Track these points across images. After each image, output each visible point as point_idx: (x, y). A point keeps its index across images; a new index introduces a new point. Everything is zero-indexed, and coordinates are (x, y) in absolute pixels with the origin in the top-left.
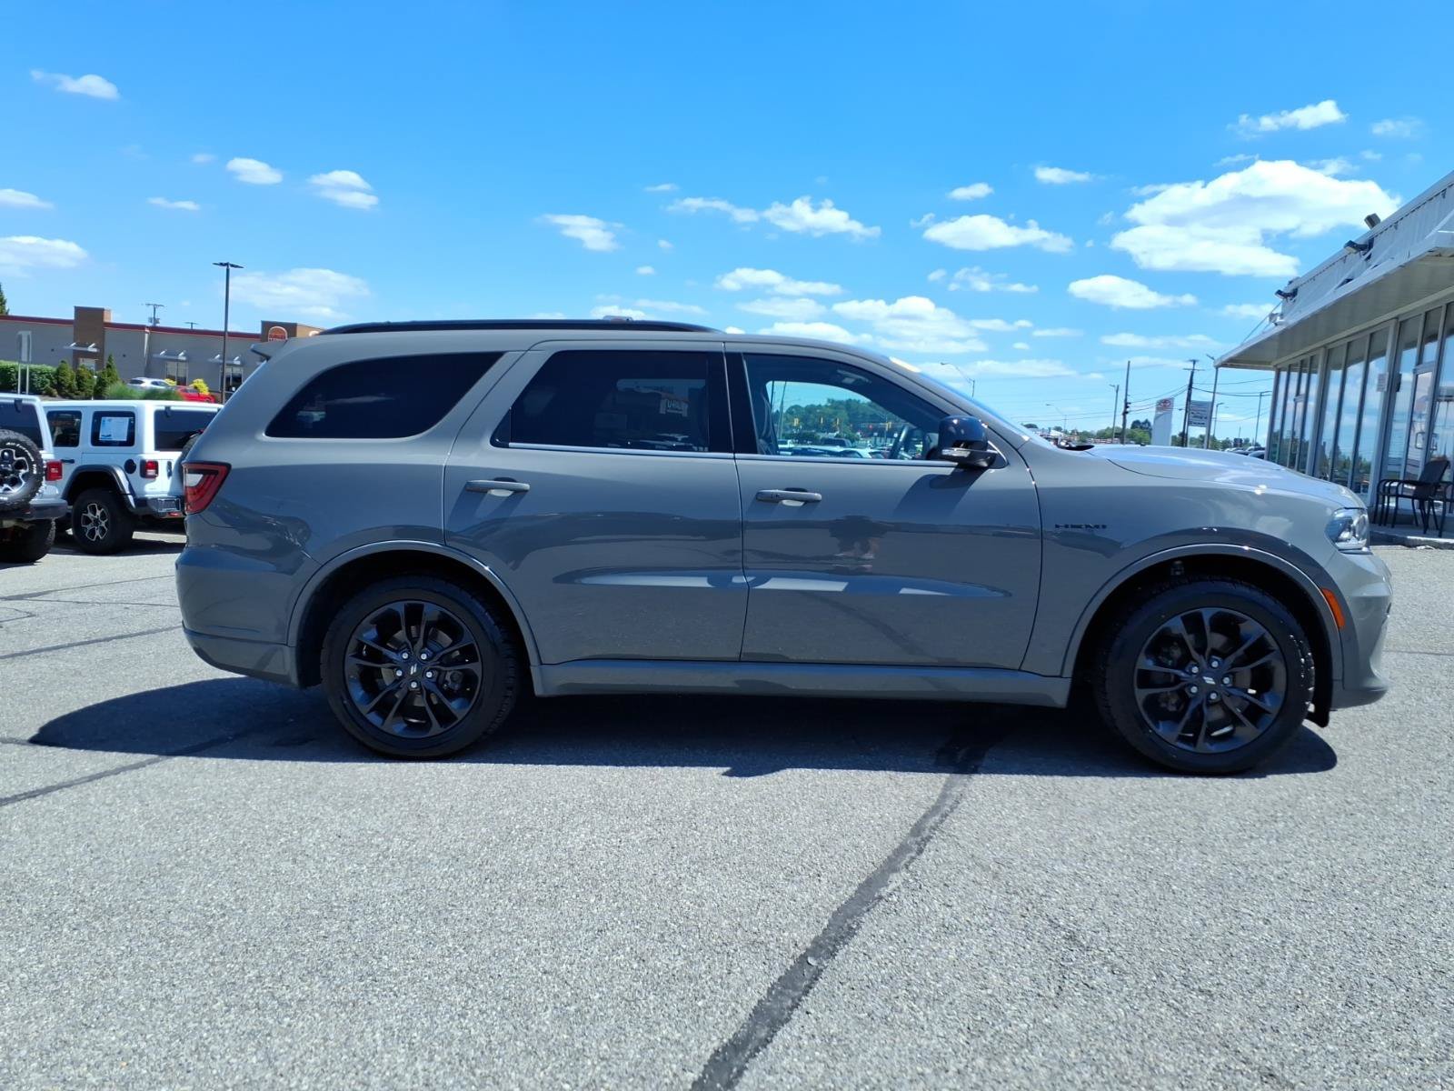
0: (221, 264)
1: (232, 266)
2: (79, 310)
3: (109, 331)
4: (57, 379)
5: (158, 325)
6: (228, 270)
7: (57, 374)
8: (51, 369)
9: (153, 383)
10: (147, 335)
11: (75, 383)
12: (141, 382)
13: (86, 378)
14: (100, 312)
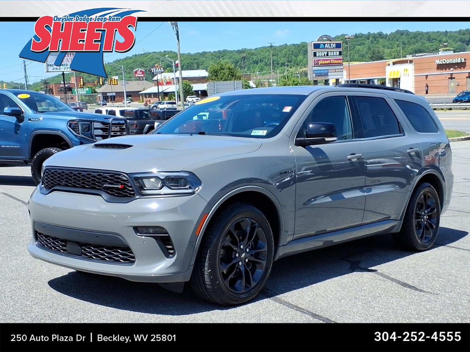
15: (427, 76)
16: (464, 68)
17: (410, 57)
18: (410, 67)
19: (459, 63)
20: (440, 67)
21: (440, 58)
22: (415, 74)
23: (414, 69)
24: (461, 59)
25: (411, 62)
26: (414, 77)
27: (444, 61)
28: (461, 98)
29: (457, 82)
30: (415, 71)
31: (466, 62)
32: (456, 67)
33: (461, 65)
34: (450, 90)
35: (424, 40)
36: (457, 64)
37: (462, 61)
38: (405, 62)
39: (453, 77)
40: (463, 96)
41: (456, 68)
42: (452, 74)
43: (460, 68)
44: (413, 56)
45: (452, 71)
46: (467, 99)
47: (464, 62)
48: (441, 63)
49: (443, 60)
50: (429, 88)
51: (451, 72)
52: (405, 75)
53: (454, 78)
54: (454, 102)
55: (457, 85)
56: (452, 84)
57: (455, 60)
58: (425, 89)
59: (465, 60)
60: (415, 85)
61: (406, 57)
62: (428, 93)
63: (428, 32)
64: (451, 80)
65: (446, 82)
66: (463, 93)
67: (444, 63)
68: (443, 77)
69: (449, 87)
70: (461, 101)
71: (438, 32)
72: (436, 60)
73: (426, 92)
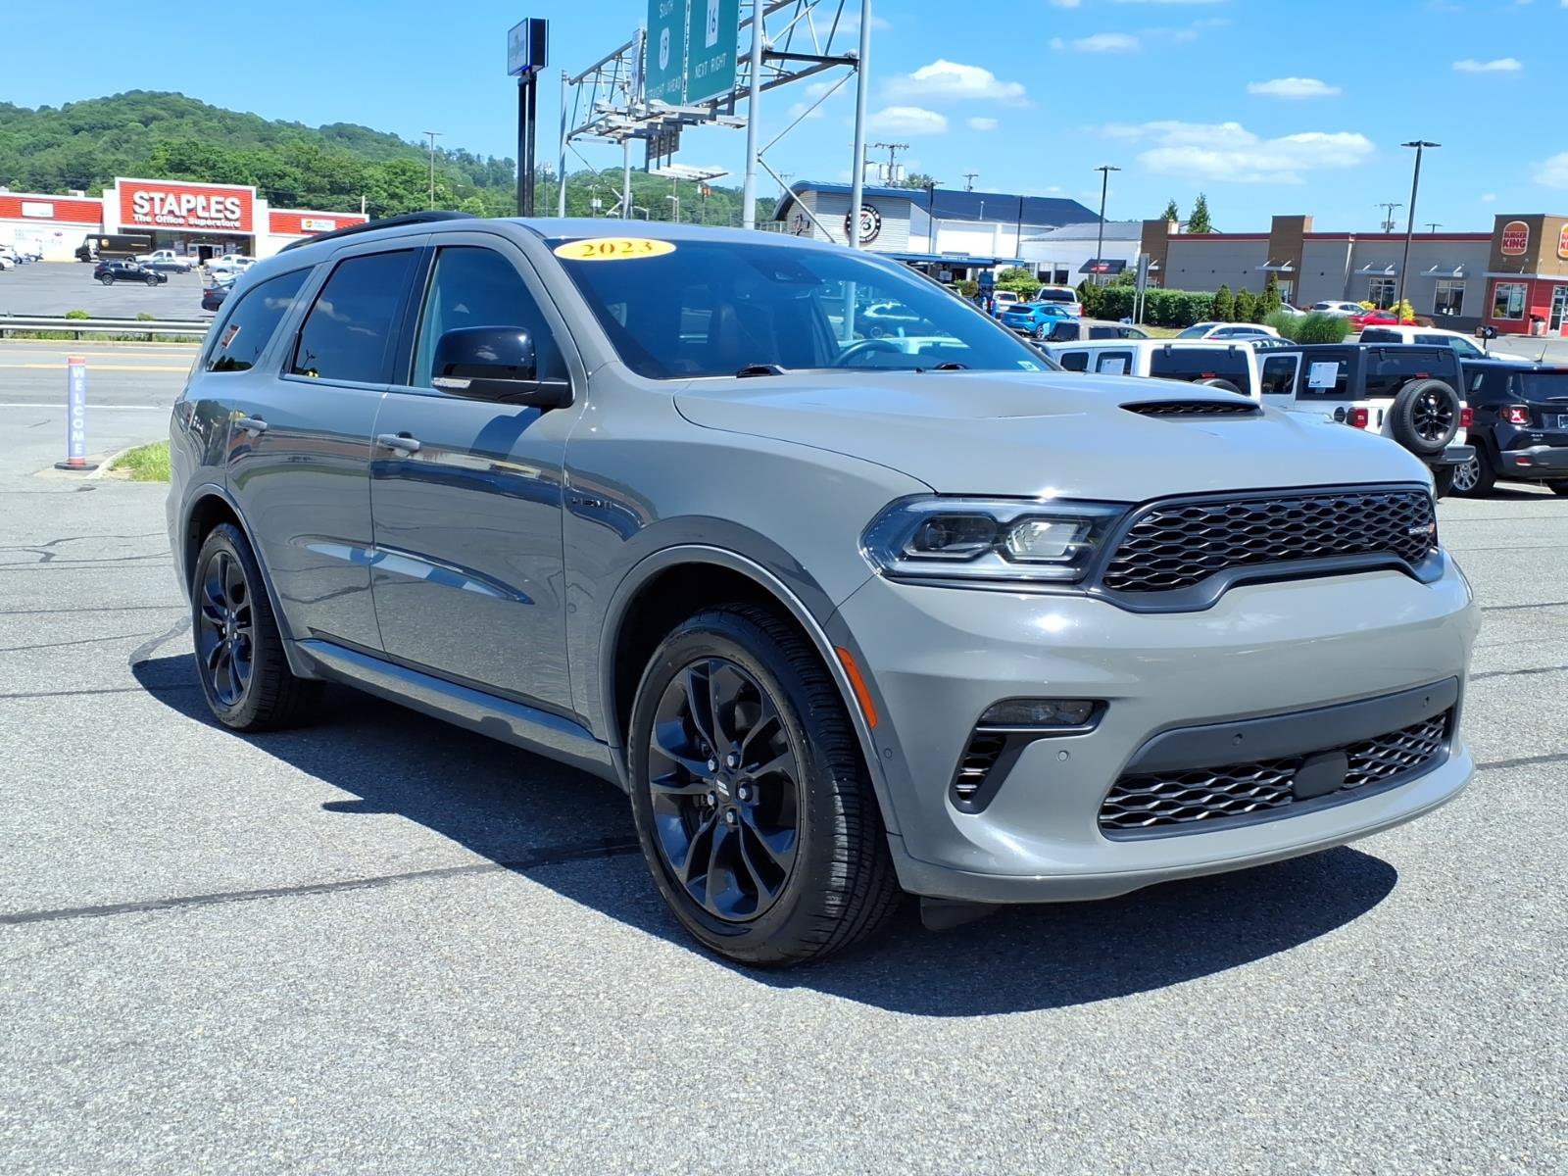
0: (1412, 144)
1: (1426, 145)
2: (1277, 221)
3: (1308, 245)
4: (1215, 308)
5: (1392, 231)
6: (1419, 152)
7: (1216, 301)
8: (1211, 295)
9: (1342, 308)
10: (1350, 246)
11: (1232, 311)
12: (1327, 307)
13: (1245, 305)
14: (1300, 220)
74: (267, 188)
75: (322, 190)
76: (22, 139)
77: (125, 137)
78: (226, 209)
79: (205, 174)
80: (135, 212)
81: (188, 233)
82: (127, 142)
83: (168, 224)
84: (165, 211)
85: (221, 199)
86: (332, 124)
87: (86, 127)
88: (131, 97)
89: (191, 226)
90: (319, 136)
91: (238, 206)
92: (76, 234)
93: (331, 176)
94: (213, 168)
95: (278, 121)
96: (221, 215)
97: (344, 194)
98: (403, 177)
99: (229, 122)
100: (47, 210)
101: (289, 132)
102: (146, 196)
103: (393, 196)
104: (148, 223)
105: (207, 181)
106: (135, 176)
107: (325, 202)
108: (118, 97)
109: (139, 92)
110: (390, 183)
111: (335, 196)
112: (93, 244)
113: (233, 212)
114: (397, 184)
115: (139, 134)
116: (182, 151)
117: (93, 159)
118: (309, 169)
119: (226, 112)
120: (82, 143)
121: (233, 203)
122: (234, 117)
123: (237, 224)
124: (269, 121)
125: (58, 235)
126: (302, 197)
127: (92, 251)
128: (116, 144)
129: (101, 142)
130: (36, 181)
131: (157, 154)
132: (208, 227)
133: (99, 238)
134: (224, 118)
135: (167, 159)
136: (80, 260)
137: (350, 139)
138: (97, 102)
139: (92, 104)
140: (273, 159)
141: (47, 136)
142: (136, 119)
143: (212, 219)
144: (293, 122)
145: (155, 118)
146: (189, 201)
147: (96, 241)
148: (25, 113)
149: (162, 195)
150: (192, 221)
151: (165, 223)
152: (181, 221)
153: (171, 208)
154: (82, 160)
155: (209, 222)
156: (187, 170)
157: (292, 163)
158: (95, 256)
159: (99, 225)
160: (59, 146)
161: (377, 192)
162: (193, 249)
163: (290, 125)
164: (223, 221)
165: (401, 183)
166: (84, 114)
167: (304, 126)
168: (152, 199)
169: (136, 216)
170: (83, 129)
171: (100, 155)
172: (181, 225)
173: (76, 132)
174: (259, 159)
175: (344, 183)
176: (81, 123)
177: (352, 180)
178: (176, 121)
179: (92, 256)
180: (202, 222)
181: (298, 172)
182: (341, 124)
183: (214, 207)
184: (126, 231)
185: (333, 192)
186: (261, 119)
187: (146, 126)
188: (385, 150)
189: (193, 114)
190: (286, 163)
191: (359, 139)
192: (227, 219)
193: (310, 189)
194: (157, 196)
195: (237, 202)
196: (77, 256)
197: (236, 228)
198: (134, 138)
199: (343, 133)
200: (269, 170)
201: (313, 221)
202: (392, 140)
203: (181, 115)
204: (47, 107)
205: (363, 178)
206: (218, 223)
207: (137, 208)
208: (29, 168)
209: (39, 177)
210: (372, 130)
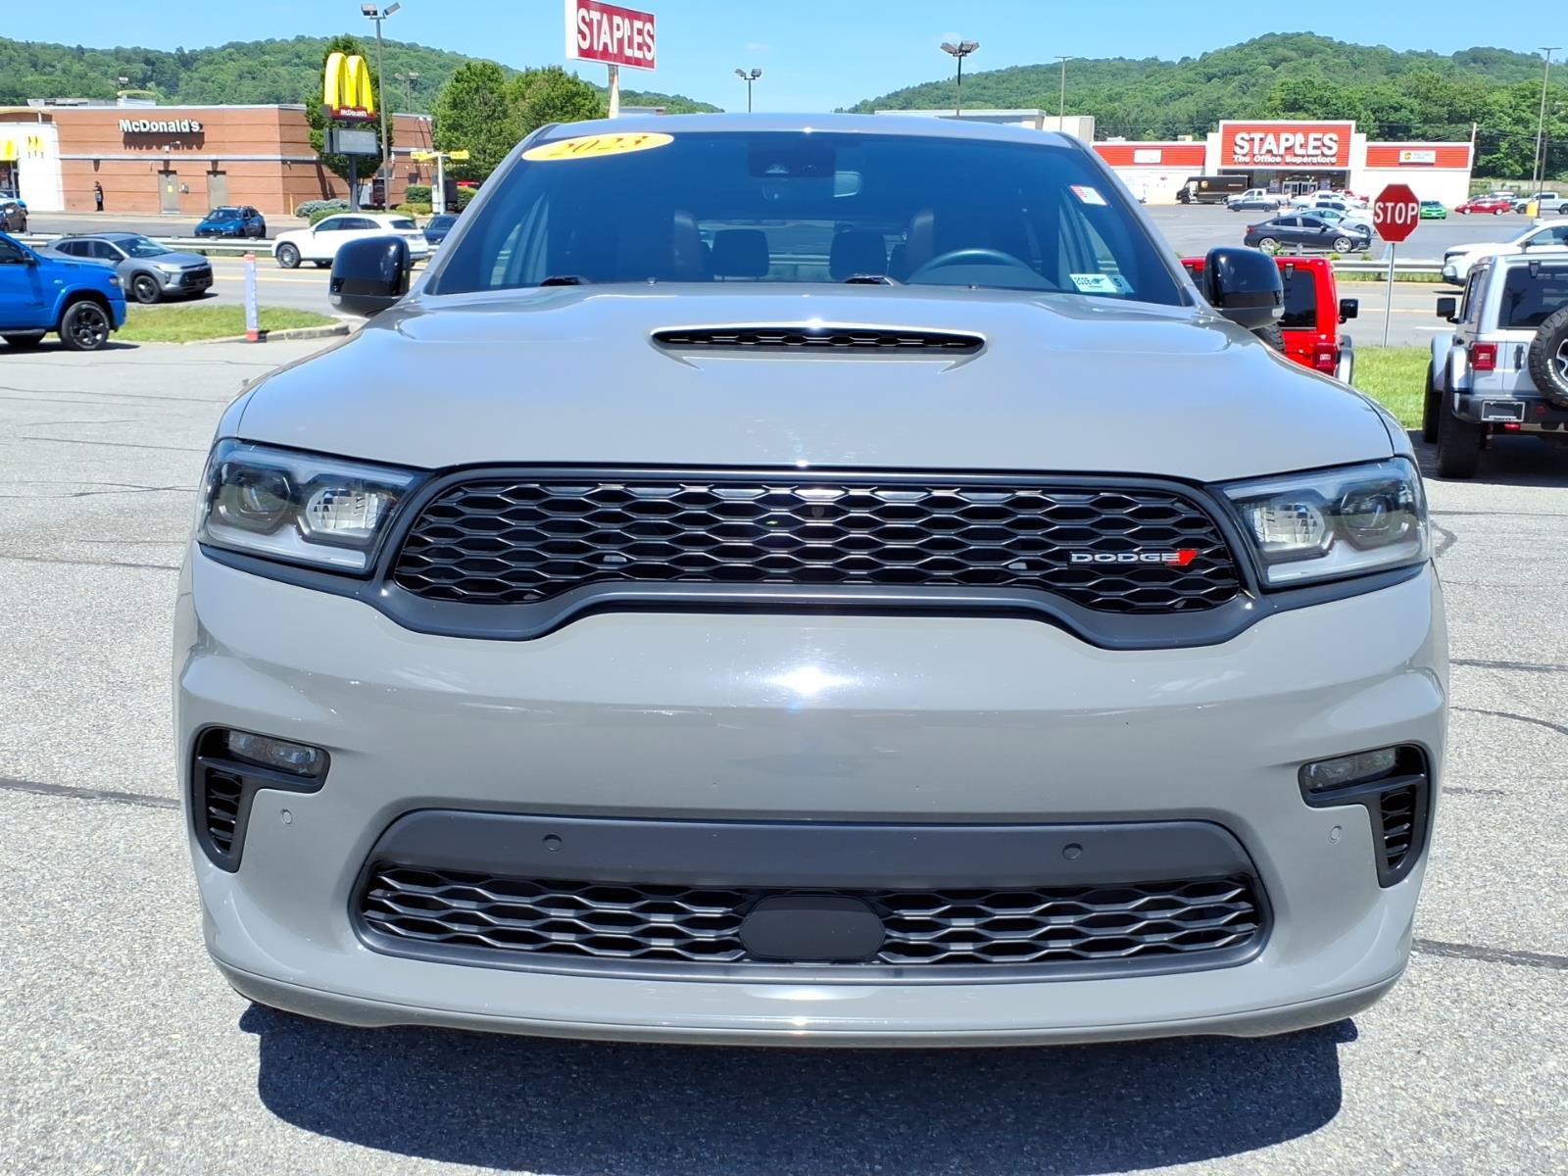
15: (97, 162)
16: (199, 148)
17: (40, 105)
18: (47, 133)
19: (187, 133)
20: (134, 139)
21: (131, 115)
22: (61, 153)
23: (57, 140)
24: (190, 125)
25: (47, 118)
26: (60, 162)
27: (145, 126)
28: (217, 226)
29: (183, 184)
30: (60, 146)
31: (203, 133)
32: (178, 142)
33: (192, 140)
34: (165, 204)
35: (21, 64)
36: (179, 135)
37: (194, 130)
38: (31, 117)
39: (171, 168)
40: (219, 221)
41: (179, 146)
42: (167, 162)
43: (190, 148)
44: (46, 104)
45: (166, 152)
46: (232, 227)
47: (198, 133)
48: (136, 130)
49: (141, 121)
50: (104, 194)
51: (165, 157)
52: (33, 154)
53: (174, 172)
54: (197, 235)
55: (183, 192)
56: (170, 189)
57: (173, 123)
58: (93, 197)
59: (201, 126)
60: (64, 184)
61: (27, 104)
62: (104, 208)
63: (28, 45)
64: (167, 176)
65: (154, 181)
66: (218, 211)
67: (143, 130)
68: (145, 167)
69: (162, 195)
70: (219, 234)
71: (57, 47)
72: (121, 121)
73: (96, 204)
74: (1381, 121)
75: (1439, 119)
76: (1159, 91)
77: (1253, 81)
78: (1324, 145)
79: (1318, 111)
80: (1235, 153)
81: (1284, 171)
82: (1254, 85)
83: (1265, 164)
84: (1263, 151)
85: (1319, 136)
86: (1467, 49)
87: (1220, 74)
88: (1264, 41)
89: (1287, 164)
90: (1451, 62)
91: (1336, 141)
92: (1180, 177)
93: (1450, 105)
94: (1327, 104)
95: (1410, 52)
96: (1318, 152)
97: (1464, 123)
98: (1532, 100)
99: (1356, 57)
100: (1156, 156)
101: (1417, 62)
102: (1247, 137)
103: (1518, 121)
104: (1246, 163)
105: (1318, 119)
106: (1250, 118)
107: (1441, 132)
108: (1253, 42)
109: (1273, 35)
110: (1515, 108)
111: (1454, 125)
112: (1193, 186)
113: (1330, 148)
114: (1524, 108)
115: (1266, 77)
116: (1297, 90)
117: (1221, 105)
118: (1427, 98)
119: (1355, 47)
120: (1214, 90)
121: (1331, 139)
122: (1362, 51)
123: (1334, 160)
124: (1399, 52)
125: (1163, 179)
126: (1418, 128)
127: (1192, 192)
128: (1243, 89)
129: (1230, 87)
130: (1168, 129)
131: (1273, 95)
132: (1304, 164)
133: (1199, 180)
134: (1353, 54)
135: (1283, 100)
136: (1180, 202)
137: (1485, 64)
138: (1231, 49)
139: (1225, 52)
140: (1390, 91)
141: (1181, 86)
142: (1266, 62)
143: (1309, 156)
144: (1425, 51)
145: (1285, 60)
146: (1287, 140)
147: (1196, 183)
148: (1168, 65)
149: (1262, 135)
150: (1288, 159)
151: (1264, 162)
152: (1278, 159)
153: (1270, 148)
154: (1211, 106)
155: (1305, 160)
156: (1301, 108)
157: (1410, 94)
158: (1194, 198)
159: (1201, 167)
160: (1192, 94)
161: (1500, 118)
162: (1287, 187)
163: (1421, 55)
164: (1319, 157)
165: (1529, 107)
166: (1218, 62)
167: (1436, 54)
168: (1252, 140)
169: (1236, 157)
170: (1215, 76)
171: (1228, 100)
172: (1278, 163)
173: (1210, 80)
174: (1376, 93)
175: (1465, 111)
176: (1215, 70)
177: (1473, 108)
178: (1304, 60)
179: (1192, 197)
180: (1298, 160)
181: (1415, 103)
182: (1478, 48)
183: (1312, 143)
184: (1225, 172)
185: (1450, 121)
186: (1392, 51)
187: (1274, 68)
188: (1523, 72)
189: (1320, 52)
190: (1404, 95)
191: (1495, 63)
192: (1323, 155)
193: (1427, 120)
194: (1257, 136)
195: (1335, 137)
196: (1178, 199)
197: (1333, 164)
198: (1262, 81)
199: (1479, 58)
200: (1385, 103)
201: (1412, 152)
202: (1533, 60)
203: (1310, 54)
204: (1188, 58)
205: (1485, 104)
206: (1315, 160)
207: (1237, 149)
208: (1163, 118)
209: (1170, 126)
210: (1511, 52)
